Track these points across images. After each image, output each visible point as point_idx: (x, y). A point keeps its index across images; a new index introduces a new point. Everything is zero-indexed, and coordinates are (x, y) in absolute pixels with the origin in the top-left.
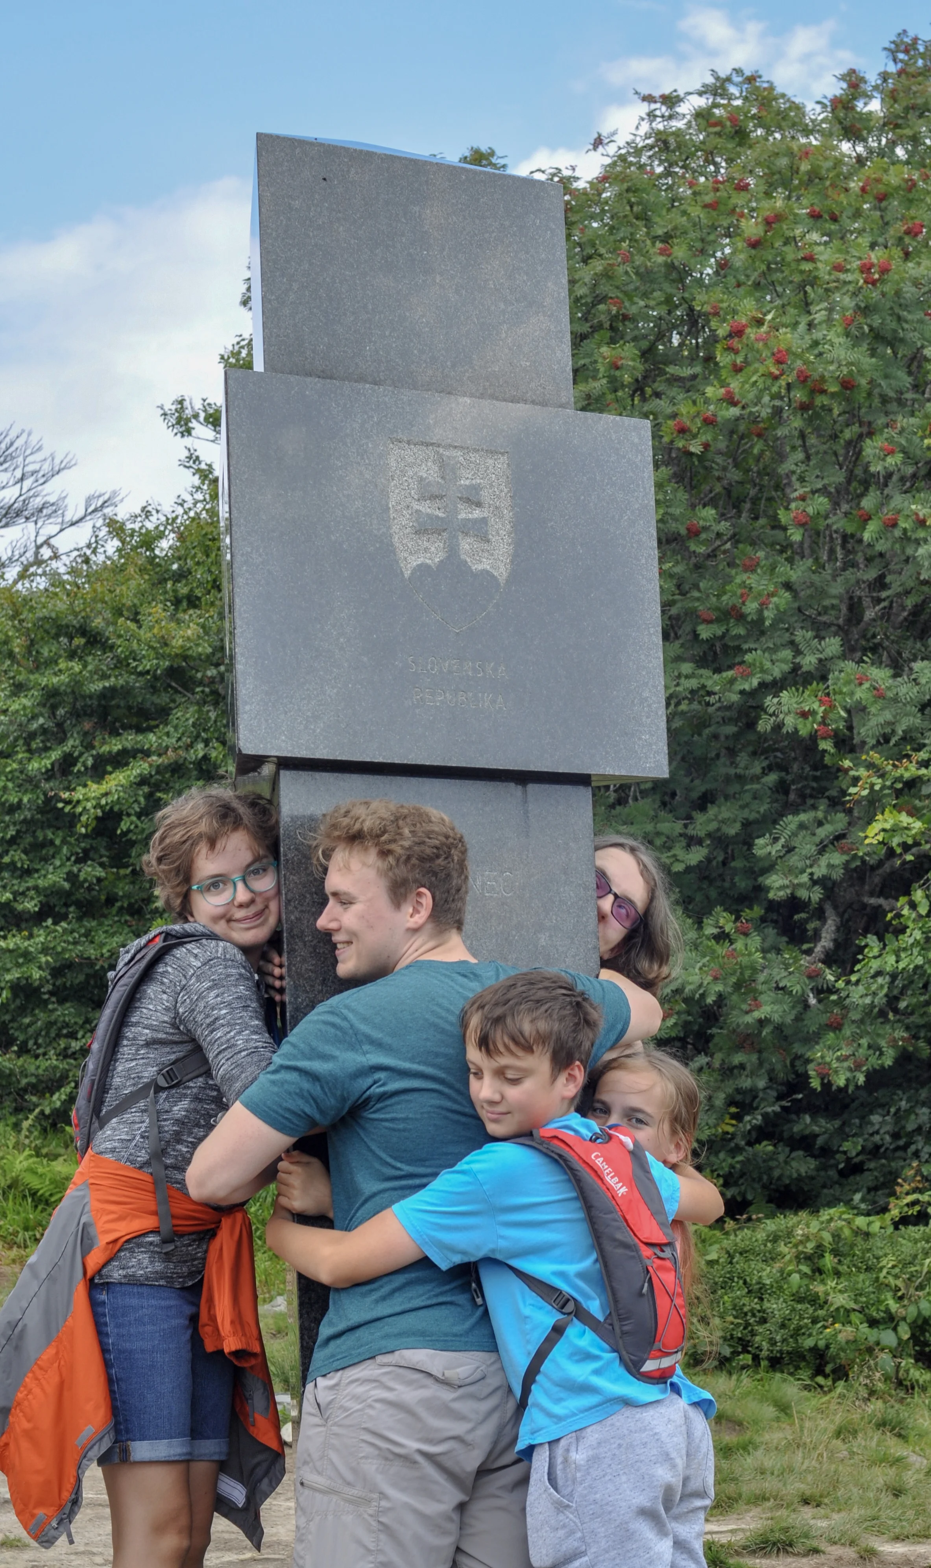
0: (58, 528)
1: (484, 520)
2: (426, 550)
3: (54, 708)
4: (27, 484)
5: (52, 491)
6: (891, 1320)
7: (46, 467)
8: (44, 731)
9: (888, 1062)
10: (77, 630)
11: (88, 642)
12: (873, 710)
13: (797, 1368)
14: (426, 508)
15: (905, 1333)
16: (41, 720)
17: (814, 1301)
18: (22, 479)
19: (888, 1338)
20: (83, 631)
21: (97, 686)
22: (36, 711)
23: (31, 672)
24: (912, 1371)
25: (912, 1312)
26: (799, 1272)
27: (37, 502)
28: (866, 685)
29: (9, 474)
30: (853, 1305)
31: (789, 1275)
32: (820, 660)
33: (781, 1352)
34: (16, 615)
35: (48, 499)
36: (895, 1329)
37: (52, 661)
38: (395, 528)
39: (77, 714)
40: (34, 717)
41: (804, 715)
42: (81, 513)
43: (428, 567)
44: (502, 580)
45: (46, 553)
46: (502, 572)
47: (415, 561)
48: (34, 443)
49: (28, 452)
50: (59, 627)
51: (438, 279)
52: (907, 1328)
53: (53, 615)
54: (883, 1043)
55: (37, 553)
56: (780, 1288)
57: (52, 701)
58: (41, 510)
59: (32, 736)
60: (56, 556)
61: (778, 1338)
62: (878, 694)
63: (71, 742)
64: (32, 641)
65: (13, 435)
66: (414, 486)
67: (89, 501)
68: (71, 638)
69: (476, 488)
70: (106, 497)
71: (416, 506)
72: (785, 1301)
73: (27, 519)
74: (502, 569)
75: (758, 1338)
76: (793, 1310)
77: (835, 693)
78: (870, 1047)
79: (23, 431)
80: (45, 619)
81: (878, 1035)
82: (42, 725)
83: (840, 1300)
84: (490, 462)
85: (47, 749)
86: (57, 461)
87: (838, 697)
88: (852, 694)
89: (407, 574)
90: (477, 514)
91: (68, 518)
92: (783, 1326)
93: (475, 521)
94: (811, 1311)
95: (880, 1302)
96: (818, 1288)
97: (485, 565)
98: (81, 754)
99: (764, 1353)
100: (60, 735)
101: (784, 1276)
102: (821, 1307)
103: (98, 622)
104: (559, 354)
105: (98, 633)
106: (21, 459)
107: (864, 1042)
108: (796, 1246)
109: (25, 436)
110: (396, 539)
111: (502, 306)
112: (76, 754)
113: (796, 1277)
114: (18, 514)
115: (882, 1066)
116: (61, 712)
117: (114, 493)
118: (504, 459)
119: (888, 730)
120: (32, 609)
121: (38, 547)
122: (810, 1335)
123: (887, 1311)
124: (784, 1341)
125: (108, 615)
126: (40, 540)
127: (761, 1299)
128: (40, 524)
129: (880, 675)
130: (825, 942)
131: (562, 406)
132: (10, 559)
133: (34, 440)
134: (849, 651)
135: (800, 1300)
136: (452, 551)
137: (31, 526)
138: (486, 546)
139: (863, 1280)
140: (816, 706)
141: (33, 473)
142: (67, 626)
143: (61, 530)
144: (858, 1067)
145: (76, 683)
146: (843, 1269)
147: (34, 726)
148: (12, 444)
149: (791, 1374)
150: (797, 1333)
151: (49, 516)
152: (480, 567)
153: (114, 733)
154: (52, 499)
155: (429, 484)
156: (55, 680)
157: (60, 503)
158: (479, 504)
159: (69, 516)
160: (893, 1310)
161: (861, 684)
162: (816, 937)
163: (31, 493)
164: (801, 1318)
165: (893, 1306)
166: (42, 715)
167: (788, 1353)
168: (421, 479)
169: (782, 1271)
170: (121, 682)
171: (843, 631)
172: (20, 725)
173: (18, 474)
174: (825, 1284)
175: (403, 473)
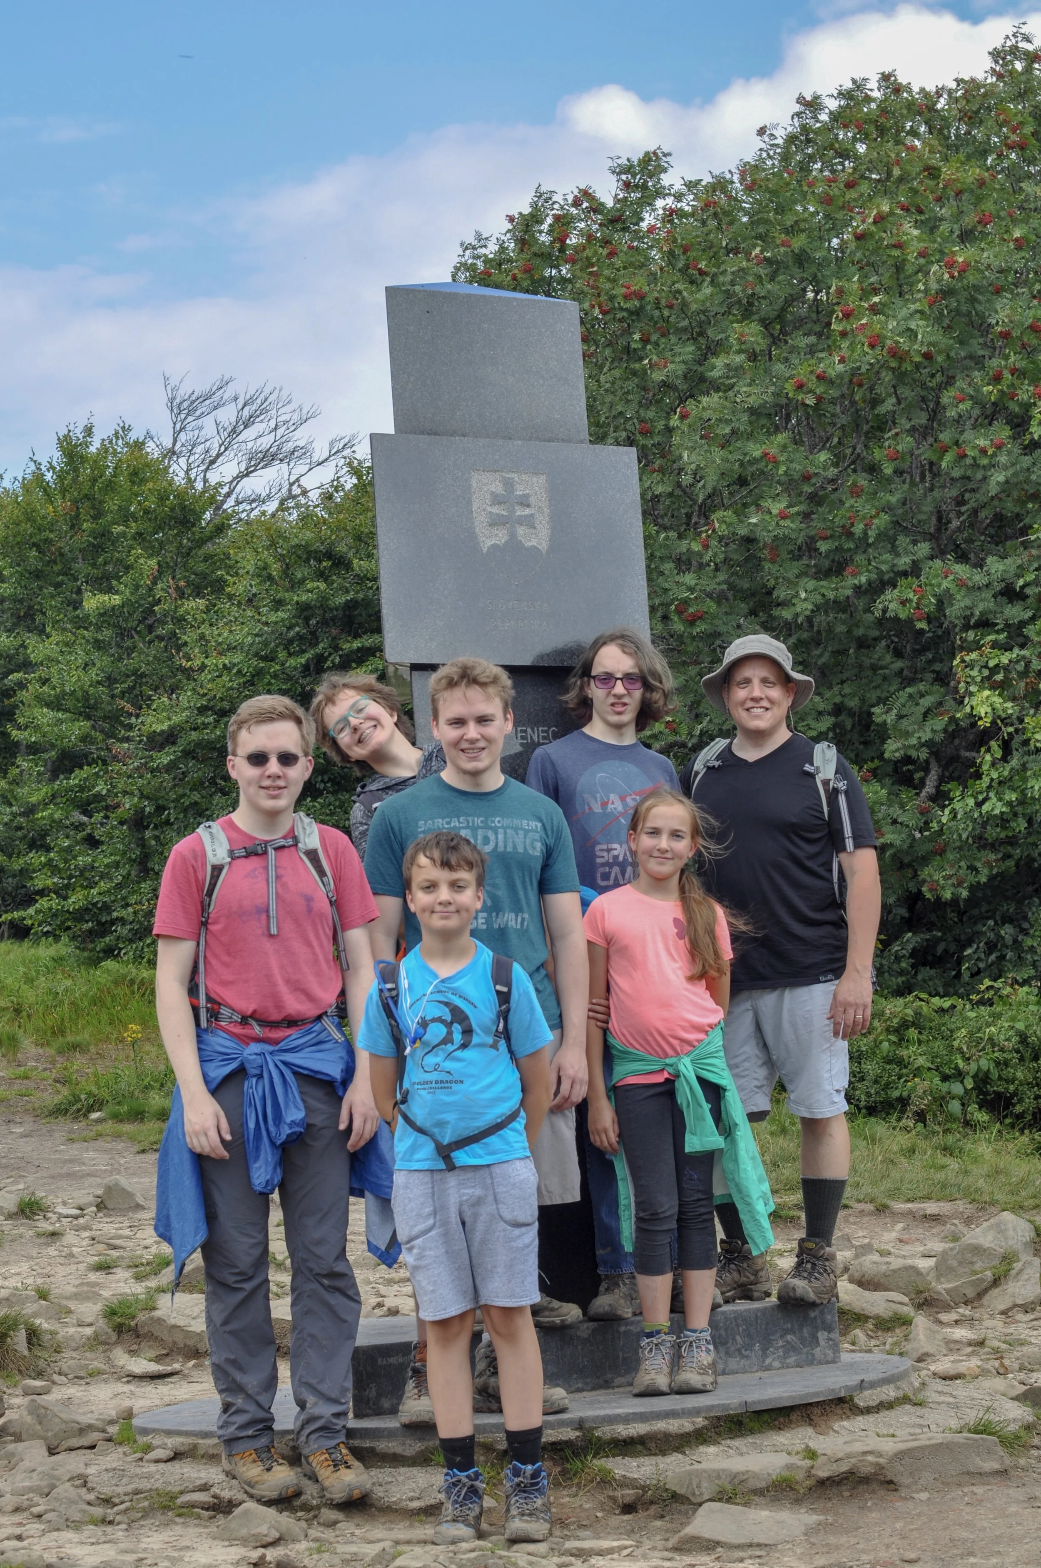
0: (307, 467)
1: (532, 515)
2: (496, 535)
3: (307, 619)
4: (280, 432)
5: (300, 437)
6: (960, 1075)
7: (296, 417)
8: (300, 637)
9: (984, 879)
10: (324, 555)
11: (333, 564)
12: (958, 597)
13: (888, 1114)
14: (496, 510)
15: (969, 1083)
16: (297, 629)
17: (901, 1063)
18: (276, 429)
19: (957, 1088)
20: (329, 555)
21: (340, 600)
22: (294, 621)
23: (287, 591)
24: (976, 1114)
25: (973, 1067)
26: (889, 1040)
27: (290, 446)
28: (951, 577)
29: (264, 425)
30: (929, 1065)
31: (881, 1043)
32: (913, 561)
33: (875, 1102)
34: (273, 544)
35: (298, 443)
36: (962, 1082)
37: (302, 581)
38: (477, 523)
39: (324, 623)
40: (290, 628)
41: (903, 603)
42: (326, 455)
43: (498, 545)
44: (544, 551)
45: (296, 490)
46: (544, 546)
47: (489, 543)
48: (285, 397)
49: (280, 405)
50: (309, 553)
51: (501, 368)
52: (971, 1080)
53: (303, 543)
54: (979, 865)
55: (290, 490)
56: (874, 1053)
57: (305, 613)
58: (293, 453)
59: (291, 642)
60: (305, 493)
61: (873, 1091)
62: (961, 584)
63: (321, 645)
64: (287, 565)
65: (267, 391)
66: (488, 496)
67: (332, 444)
68: (320, 561)
69: (526, 496)
70: (346, 440)
71: (489, 509)
72: (877, 1063)
73: (281, 460)
74: (544, 545)
75: (858, 1092)
76: (884, 1069)
77: (926, 585)
78: (968, 868)
79: (275, 388)
80: (298, 546)
81: (975, 859)
82: (298, 633)
83: (921, 1061)
84: (535, 479)
85: (303, 652)
86: (304, 412)
87: (928, 588)
88: (939, 585)
89: (485, 550)
90: (527, 511)
91: (315, 459)
92: (876, 1082)
93: (526, 516)
94: (897, 1070)
95: (951, 1061)
96: (904, 1053)
97: (533, 543)
98: (330, 654)
99: (863, 1104)
100: (314, 641)
101: (877, 1044)
102: (906, 1067)
103: (341, 548)
104: (578, 409)
105: (341, 557)
106: (274, 411)
107: (962, 864)
108: (885, 1021)
109: (277, 392)
110: (477, 530)
111: (541, 382)
112: (326, 654)
113: (886, 1044)
114: (274, 457)
115: (978, 883)
116: (313, 622)
117: (354, 436)
118: (543, 477)
119: (968, 613)
120: (286, 539)
121: (291, 485)
122: (897, 1088)
123: (957, 1068)
124: (877, 1093)
125: (350, 540)
126: (292, 479)
127: (860, 1063)
128: (292, 464)
129: (961, 570)
130: (929, 788)
131: (582, 442)
132: (268, 495)
133: (284, 395)
134: (939, 553)
135: (889, 1062)
136: (513, 535)
137: (284, 466)
138: (534, 531)
139: (938, 1046)
140: (911, 596)
141: (285, 422)
142: (316, 551)
143: (310, 470)
144: (960, 884)
145: (323, 599)
146: (923, 1037)
147: (292, 634)
148: (266, 400)
149: (884, 1119)
150: (887, 1086)
151: (299, 458)
152: (530, 544)
153: (356, 636)
154: (301, 443)
155: (497, 495)
156: (304, 598)
157: (309, 446)
158: (528, 506)
159: (318, 456)
160: (961, 1067)
161: (946, 577)
162: (922, 783)
163: (284, 439)
164: (890, 1076)
165: (961, 1064)
166: (298, 624)
167: (881, 1102)
168: (493, 493)
169: (875, 1041)
170: (361, 596)
171: (933, 537)
172: (281, 634)
173: (272, 424)
174: (908, 1049)
175: (481, 489)
